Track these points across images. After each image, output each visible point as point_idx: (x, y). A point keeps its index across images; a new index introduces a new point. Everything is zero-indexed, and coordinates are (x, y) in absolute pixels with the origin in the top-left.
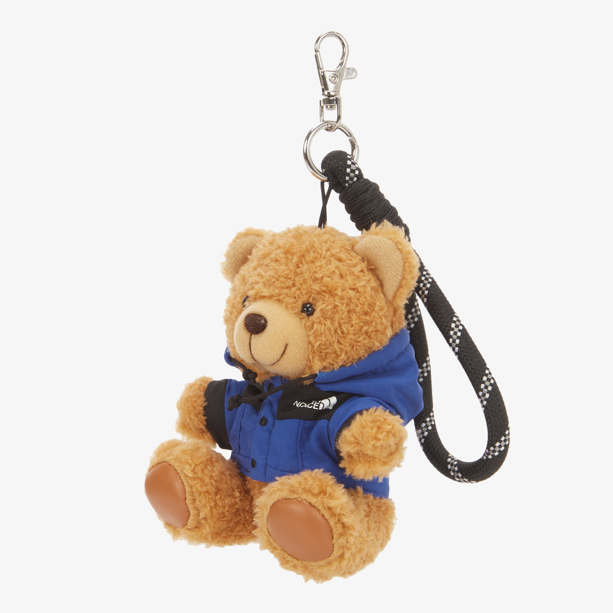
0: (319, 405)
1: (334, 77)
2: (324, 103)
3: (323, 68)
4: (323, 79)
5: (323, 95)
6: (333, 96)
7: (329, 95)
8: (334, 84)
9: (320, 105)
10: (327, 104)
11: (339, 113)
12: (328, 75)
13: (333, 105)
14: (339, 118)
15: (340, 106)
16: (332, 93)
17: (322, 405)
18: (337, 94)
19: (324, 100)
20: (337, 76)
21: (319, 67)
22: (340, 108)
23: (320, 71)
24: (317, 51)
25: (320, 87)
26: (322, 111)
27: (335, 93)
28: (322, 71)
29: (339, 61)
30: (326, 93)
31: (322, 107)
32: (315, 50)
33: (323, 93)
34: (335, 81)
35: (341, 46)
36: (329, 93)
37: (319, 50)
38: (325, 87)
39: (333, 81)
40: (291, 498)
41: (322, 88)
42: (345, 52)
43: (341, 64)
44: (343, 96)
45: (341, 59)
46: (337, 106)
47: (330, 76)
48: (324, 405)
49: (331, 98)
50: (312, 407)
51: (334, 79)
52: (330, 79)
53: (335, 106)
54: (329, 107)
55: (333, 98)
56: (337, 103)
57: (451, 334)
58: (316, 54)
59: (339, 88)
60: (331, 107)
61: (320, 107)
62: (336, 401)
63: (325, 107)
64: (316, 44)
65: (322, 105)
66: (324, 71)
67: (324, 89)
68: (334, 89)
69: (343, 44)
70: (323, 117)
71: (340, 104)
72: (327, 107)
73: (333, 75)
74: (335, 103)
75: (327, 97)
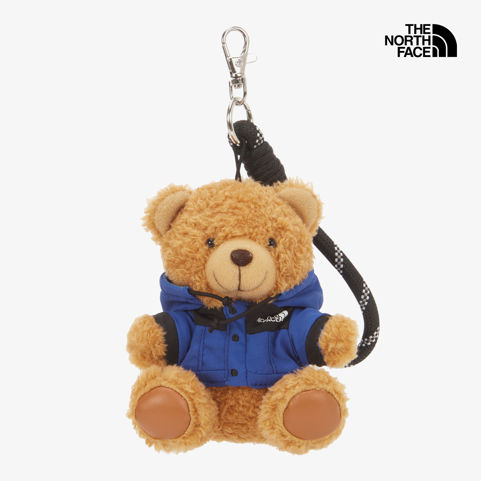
0: (279, 318)
1: (239, 62)
2: (233, 84)
3: (230, 56)
4: (231, 64)
5: (231, 77)
6: (240, 77)
7: (236, 77)
8: (240, 68)
9: (230, 85)
10: (235, 83)
11: (245, 89)
12: (234, 61)
13: (239, 84)
14: (245, 94)
15: (245, 84)
16: (239, 75)
17: (281, 317)
18: (242, 75)
19: (232, 81)
20: (241, 61)
21: (226, 56)
22: (245, 86)
23: (228, 58)
24: (224, 43)
25: (228, 71)
26: (231, 90)
27: (241, 75)
28: (229, 58)
29: (242, 49)
30: (234, 75)
31: (231, 87)
32: (222, 42)
33: (231, 76)
34: (240, 65)
35: (243, 37)
36: (236, 75)
37: (226, 42)
38: (233, 70)
39: (239, 65)
40: (310, 389)
41: (230, 72)
42: (246, 41)
43: (244, 51)
44: (247, 76)
45: (244, 47)
46: (243, 85)
47: (236, 62)
48: (282, 317)
49: (238, 79)
50: (275, 320)
51: (239, 64)
52: (236, 64)
53: (241, 85)
54: (237, 86)
55: (239, 78)
56: (243, 82)
57: (336, 255)
58: (224, 45)
59: (244, 71)
60: (238, 86)
61: (230, 87)
62: (288, 314)
63: (233, 87)
64: (222, 38)
65: (231, 84)
66: (231, 58)
67: (232, 72)
68: (240, 71)
69: (244, 35)
70: (233, 95)
71: (245, 83)
72: (235, 86)
73: (238, 60)
74: (241, 82)
75: (234, 78)
